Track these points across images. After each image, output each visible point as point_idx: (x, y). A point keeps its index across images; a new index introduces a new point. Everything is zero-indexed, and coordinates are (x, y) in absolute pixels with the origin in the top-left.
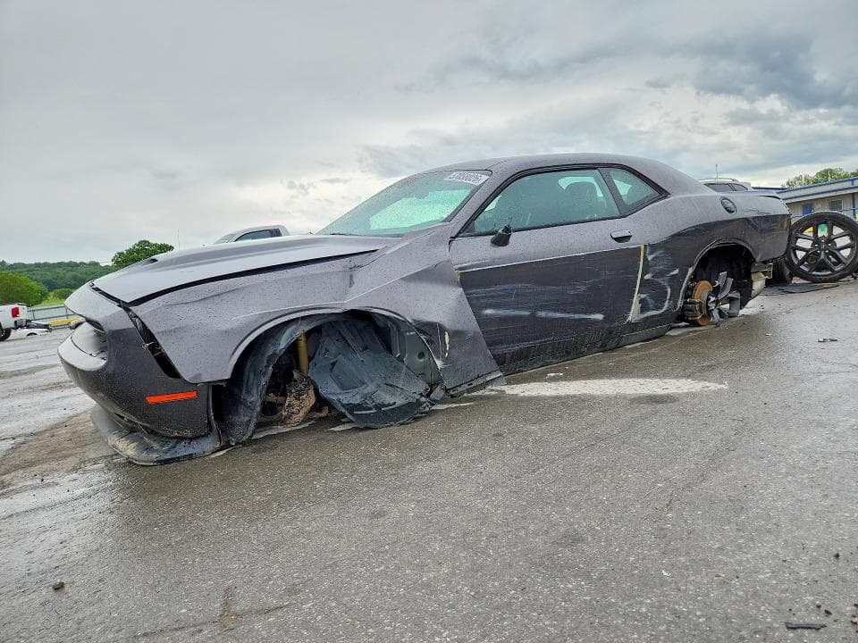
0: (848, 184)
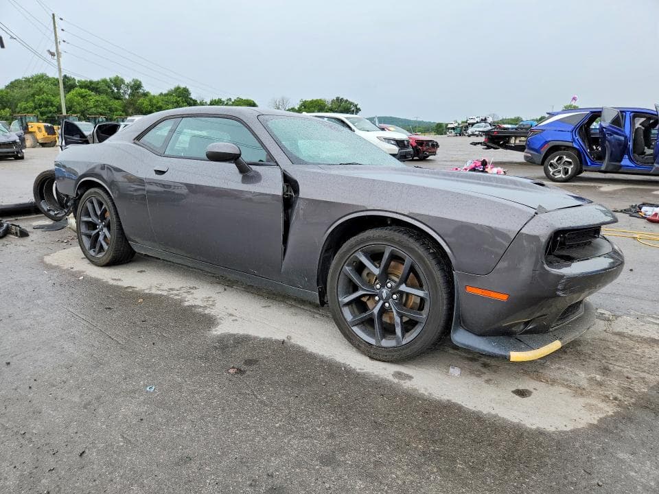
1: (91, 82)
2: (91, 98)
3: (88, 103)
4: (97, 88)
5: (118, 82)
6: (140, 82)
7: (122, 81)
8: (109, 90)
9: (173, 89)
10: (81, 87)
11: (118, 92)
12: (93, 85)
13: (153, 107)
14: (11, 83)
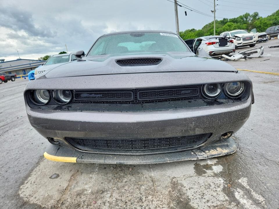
0: (29, 65)
1: (235, 19)
2: (233, 26)
3: (231, 28)
4: (237, 21)
5: (247, 16)
6: (258, 13)
7: (249, 15)
8: (242, 20)
9: (275, 12)
10: (230, 22)
11: (246, 20)
12: (235, 20)
13: (261, 24)
14: (204, 27)
